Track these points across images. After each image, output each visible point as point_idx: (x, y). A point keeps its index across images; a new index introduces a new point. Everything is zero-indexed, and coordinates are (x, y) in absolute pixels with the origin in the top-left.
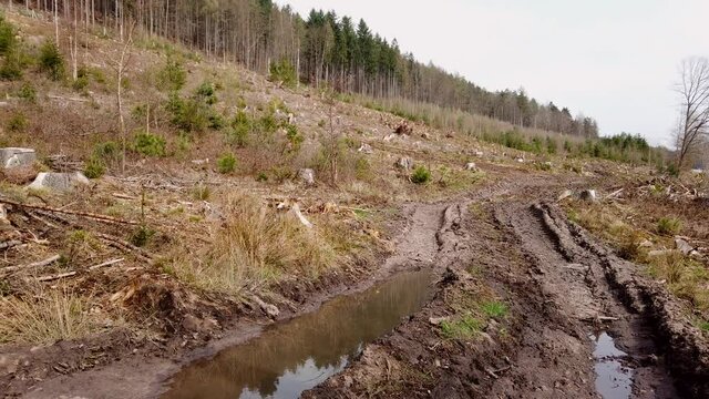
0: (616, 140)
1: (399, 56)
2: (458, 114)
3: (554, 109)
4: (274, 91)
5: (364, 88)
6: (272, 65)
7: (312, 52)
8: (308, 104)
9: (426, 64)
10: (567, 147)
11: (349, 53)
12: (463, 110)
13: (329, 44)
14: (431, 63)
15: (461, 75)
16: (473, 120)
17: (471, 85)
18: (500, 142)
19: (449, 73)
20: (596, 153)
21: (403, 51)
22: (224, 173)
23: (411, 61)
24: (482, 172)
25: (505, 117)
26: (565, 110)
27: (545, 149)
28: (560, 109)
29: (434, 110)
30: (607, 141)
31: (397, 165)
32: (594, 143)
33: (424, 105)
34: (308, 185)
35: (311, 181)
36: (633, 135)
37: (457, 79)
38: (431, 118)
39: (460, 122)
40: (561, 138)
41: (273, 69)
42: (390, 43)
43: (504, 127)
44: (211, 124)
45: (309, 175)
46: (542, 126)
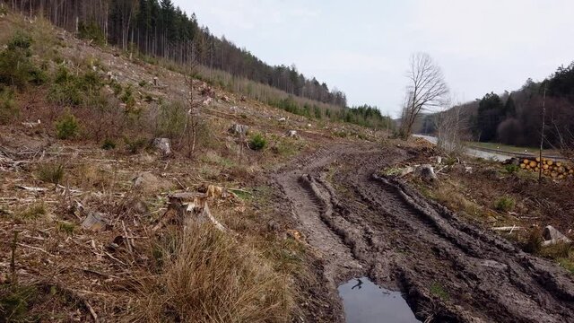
0: (361, 110)
1: (197, 28)
2: (246, 82)
3: (316, 83)
4: (84, 48)
5: (166, 53)
6: (80, 24)
7: (118, 16)
8: (119, 62)
9: (220, 38)
10: (328, 114)
11: (153, 21)
12: (250, 78)
13: (135, 11)
14: (223, 37)
15: (247, 50)
16: (258, 88)
17: (255, 59)
18: (281, 108)
19: (238, 47)
20: (348, 119)
21: (200, 24)
22: (63, 138)
23: (207, 34)
24: (302, 139)
25: (282, 87)
26: (324, 85)
27: (312, 114)
28: (321, 83)
29: (227, 77)
30: (354, 110)
31: (232, 131)
32: (346, 111)
33: (218, 72)
34: (165, 157)
35: (168, 151)
36: (372, 107)
37: (244, 53)
38: (226, 84)
39: (249, 89)
40: (323, 107)
41: (81, 27)
42: (189, 16)
43: (283, 95)
44: (32, 78)
45: (165, 144)
46: (308, 95)
